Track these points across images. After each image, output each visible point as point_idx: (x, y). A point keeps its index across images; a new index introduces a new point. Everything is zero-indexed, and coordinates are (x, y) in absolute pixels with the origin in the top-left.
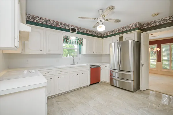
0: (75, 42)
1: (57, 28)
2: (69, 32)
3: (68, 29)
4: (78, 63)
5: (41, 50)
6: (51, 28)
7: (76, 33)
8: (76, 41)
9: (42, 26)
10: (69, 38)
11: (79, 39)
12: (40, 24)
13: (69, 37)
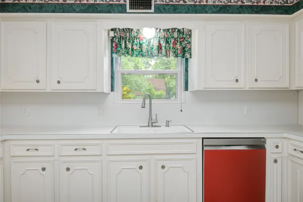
0: (160, 47)
1: (82, 8)
2: (125, 12)
3: (121, 5)
4: (168, 122)
5: (38, 81)
6: (64, 12)
7: (152, 10)
8: (163, 44)
9: (39, 12)
10: (136, 34)
11: (176, 35)
12: (34, 6)
13: (134, 34)
